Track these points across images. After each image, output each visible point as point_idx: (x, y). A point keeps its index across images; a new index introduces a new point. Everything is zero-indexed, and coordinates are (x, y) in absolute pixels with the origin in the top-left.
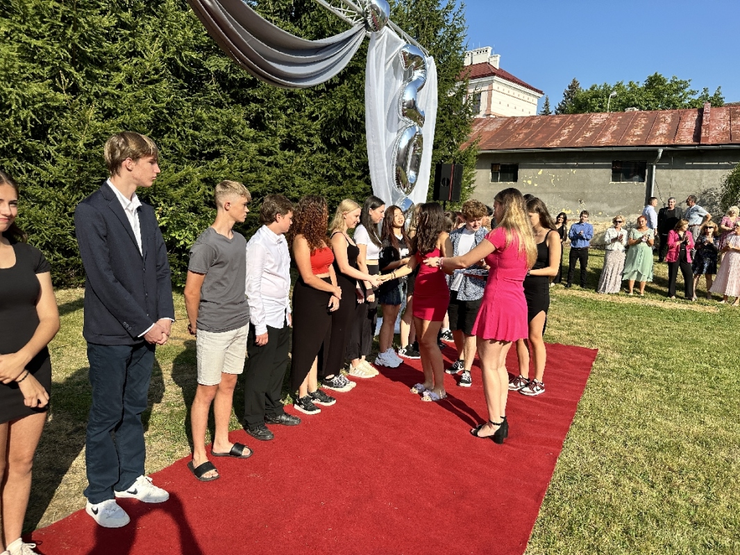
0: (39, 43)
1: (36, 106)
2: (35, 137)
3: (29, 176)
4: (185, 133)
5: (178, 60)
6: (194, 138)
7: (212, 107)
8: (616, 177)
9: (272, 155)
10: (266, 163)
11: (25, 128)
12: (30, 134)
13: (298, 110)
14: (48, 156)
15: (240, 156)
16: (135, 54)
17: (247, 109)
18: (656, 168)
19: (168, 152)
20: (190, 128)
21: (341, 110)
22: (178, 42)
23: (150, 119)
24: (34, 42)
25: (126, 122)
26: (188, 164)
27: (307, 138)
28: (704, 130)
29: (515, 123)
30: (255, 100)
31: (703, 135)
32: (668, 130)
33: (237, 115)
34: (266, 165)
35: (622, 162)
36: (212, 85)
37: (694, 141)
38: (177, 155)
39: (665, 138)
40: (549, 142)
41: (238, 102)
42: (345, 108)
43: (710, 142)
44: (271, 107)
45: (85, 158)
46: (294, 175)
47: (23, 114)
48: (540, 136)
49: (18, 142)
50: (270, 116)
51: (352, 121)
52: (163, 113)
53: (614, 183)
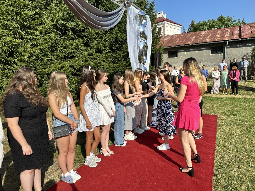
0: (8, 22)
1: (9, 45)
2: (9, 56)
3: (9, 70)
4: (62, 50)
5: (57, 25)
6: (65, 51)
7: (70, 40)
8: (212, 53)
9: (93, 55)
10: (91, 58)
11: (5, 53)
12: (8, 55)
13: (100, 39)
14: (15, 62)
15: (82, 57)
16: (42, 24)
17: (83, 40)
18: (226, 48)
19: (56, 57)
20: (63, 48)
21: (116, 37)
22: (57, 18)
23: (49, 46)
24: (6, 22)
25: (41, 48)
26: (64, 61)
27: (104, 48)
28: (242, 34)
29: (175, 37)
30: (85, 36)
31: (242, 35)
32: (229, 35)
33: (79, 42)
34: (91, 59)
35: (214, 47)
36: (70, 33)
37: (239, 38)
38: (60, 58)
39: (229, 37)
40: (187, 42)
41: (79, 38)
42: (117, 36)
43: (245, 37)
44: (91, 38)
45: (27, 62)
46: (101, 62)
47: (5, 48)
48: (184, 40)
49: (4, 58)
50: (91, 41)
51: (120, 41)
52: (53, 44)
53: (212, 55)
